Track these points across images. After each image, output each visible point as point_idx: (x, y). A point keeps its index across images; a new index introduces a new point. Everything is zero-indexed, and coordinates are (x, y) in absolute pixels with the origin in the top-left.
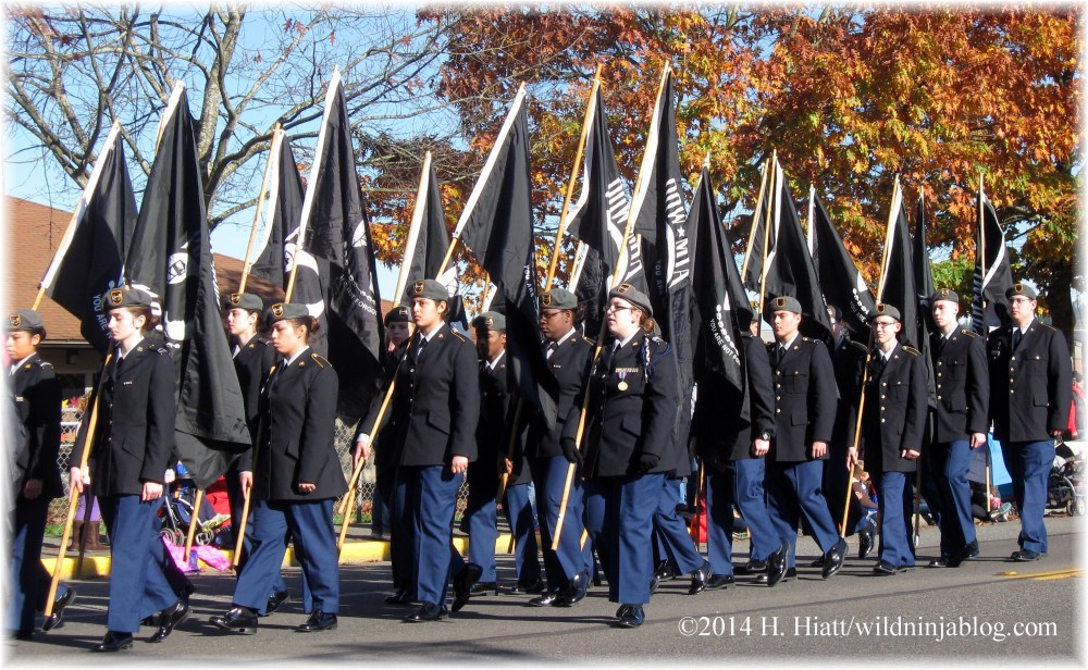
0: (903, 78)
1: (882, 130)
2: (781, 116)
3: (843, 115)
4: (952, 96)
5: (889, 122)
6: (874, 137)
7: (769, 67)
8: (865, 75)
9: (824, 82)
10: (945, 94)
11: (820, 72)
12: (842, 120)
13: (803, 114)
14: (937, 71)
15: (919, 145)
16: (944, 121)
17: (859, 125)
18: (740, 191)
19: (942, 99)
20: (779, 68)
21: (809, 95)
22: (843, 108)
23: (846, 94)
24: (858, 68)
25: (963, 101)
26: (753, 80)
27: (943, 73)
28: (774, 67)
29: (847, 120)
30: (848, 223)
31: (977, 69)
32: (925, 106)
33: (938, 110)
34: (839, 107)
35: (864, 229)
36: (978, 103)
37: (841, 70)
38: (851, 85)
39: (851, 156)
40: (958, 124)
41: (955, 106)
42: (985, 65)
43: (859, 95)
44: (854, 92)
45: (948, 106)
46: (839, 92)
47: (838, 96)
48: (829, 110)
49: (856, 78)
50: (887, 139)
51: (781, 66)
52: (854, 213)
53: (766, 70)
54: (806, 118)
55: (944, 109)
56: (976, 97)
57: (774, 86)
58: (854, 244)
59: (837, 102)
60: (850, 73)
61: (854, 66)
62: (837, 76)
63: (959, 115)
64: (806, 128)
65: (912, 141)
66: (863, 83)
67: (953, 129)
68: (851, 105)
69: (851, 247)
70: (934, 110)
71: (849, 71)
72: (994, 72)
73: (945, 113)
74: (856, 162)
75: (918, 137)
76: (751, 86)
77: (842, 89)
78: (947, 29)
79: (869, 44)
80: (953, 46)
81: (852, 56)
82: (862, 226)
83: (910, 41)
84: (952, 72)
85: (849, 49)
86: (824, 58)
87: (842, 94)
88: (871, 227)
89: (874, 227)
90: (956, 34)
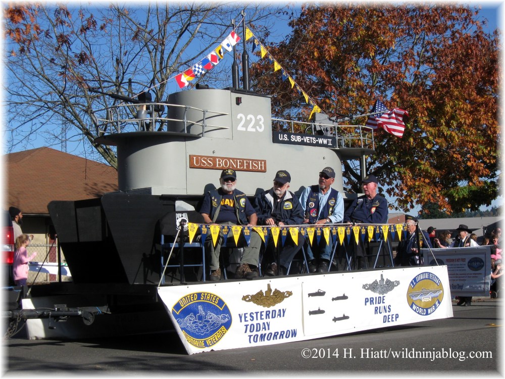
0: (448, 108)
1: (439, 130)
3: (422, 125)
4: (469, 116)
5: (442, 127)
6: (435, 133)
7: (390, 103)
8: (431, 107)
9: (414, 110)
10: (466, 116)
11: (412, 106)
14: (462, 106)
15: (454, 137)
16: (465, 127)
17: (428, 129)
18: (377, 156)
19: (464, 118)
20: (394, 104)
22: (421, 121)
24: (428, 104)
25: (473, 119)
28: (392, 103)
29: (423, 126)
30: (424, 170)
31: (479, 105)
32: (457, 121)
33: (463, 122)
35: (430, 173)
36: (480, 120)
37: (421, 105)
38: (425, 111)
39: (425, 142)
40: (471, 129)
41: (470, 121)
42: (483, 103)
43: (429, 115)
44: (427, 114)
45: (467, 121)
46: (420, 114)
47: (420, 116)
48: (416, 121)
49: (427, 109)
50: (440, 135)
51: (395, 103)
52: (426, 166)
53: (389, 104)
55: (465, 122)
56: (479, 117)
59: (419, 119)
60: (425, 106)
61: (427, 103)
62: (419, 108)
63: (471, 125)
65: (451, 135)
66: (430, 111)
67: (469, 130)
68: (425, 120)
69: (424, 180)
70: (461, 122)
71: (425, 105)
73: (466, 124)
74: (427, 144)
75: (454, 134)
78: (467, 87)
79: (433, 94)
80: (469, 95)
81: (426, 99)
82: (429, 171)
83: (451, 93)
84: (469, 106)
85: (425, 96)
86: (414, 99)
87: (422, 115)
88: (433, 172)
89: (435, 172)
90: (470, 90)
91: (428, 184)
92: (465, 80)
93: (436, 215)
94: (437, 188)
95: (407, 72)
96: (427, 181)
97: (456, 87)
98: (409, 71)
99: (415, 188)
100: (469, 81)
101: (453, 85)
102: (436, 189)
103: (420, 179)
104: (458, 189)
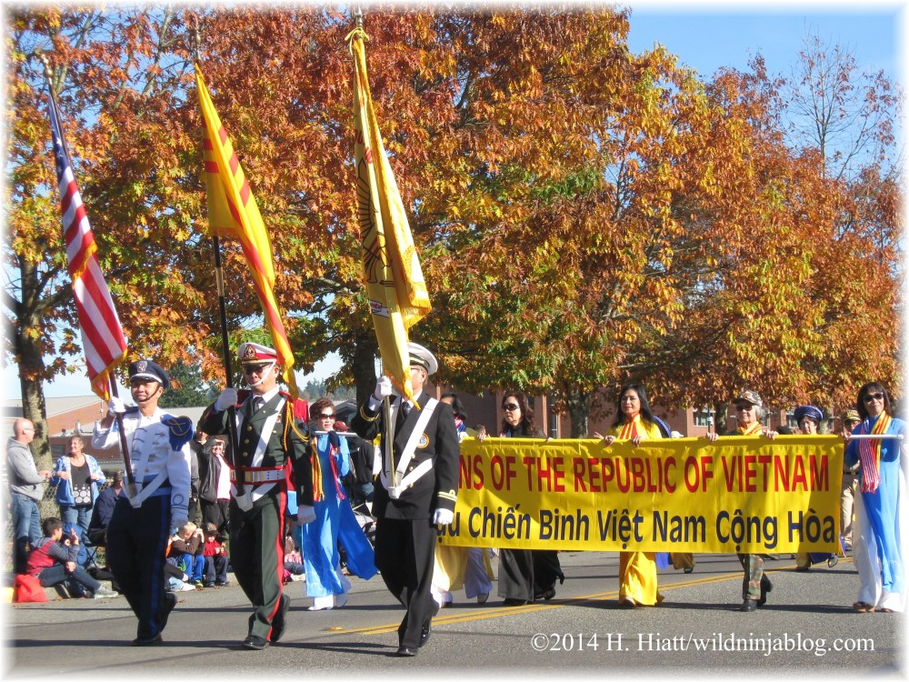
2: (105, 184)
3: (166, 186)
4: (271, 171)
6: (195, 207)
7: (93, 136)
8: (188, 146)
9: (148, 152)
10: (264, 168)
11: (144, 143)
12: (164, 191)
13: (125, 183)
14: (257, 146)
17: (180, 196)
18: (63, 257)
19: (261, 173)
20: (103, 138)
21: (132, 164)
22: (165, 179)
23: (169, 165)
24: (181, 140)
25: (281, 175)
26: (78, 148)
27: (263, 147)
29: (169, 190)
30: (169, 289)
31: (294, 145)
33: (258, 183)
34: (162, 178)
35: (184, 296)
36: (295, 178)
37: (164, 141)
38: (174, 156)
39: (172, 225)
40: (276, 198)
41: (274, 180)
42: (302, 141)
43: (181, 165)
44: (177, 163)
45: (267, 180)
46: (162, 163)
47: (161, 166)
48: (153, 180)
49: (179, 149)
51: (106, 136)
52: (174, 280)
53: (90, 139)
54: (130, 187)
55: (262, 182)
56: (294, 171)
57: (99, 155)
58: (173, 310)
59: (160, 173)
60: (173, 145)
61: (177, 137)
62: (161, 147)
63: (276, 188)
64: (130, 197)
66: (186, 154)
67: (271, 202)
68: (174, 175)
69: (169, 313)
71: (173, 144)
72: (309, 149)
73: (263, 186)
74: (178, 231)
76: (76, 155)
77: (166, 160)
78: (268, 105)
79: (192, 117)
80: (273, 121)
81: (175, 128)
82: (182, 291)
83: (232, 116)
84: (271, 146)
85: (173, 122)
86: (149, 129)
87: (166, 164)
88: (191, 294)
89: (194, 293)
90: (275, 110)
91: (178, 323)
92: (263, 88)
93: (186, 400)
94: (198, 331)
95: (132, 66)
96: (174, 316)
97: (244, 102)
98: (137, 65)
99: (148, 332)
100: (272, 89)
101: (237, 98)
102: (196, 334)
103: (160, 311)
104: (240, 335)
